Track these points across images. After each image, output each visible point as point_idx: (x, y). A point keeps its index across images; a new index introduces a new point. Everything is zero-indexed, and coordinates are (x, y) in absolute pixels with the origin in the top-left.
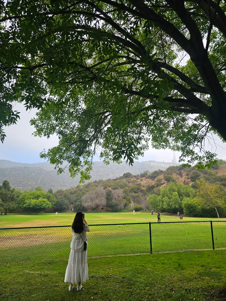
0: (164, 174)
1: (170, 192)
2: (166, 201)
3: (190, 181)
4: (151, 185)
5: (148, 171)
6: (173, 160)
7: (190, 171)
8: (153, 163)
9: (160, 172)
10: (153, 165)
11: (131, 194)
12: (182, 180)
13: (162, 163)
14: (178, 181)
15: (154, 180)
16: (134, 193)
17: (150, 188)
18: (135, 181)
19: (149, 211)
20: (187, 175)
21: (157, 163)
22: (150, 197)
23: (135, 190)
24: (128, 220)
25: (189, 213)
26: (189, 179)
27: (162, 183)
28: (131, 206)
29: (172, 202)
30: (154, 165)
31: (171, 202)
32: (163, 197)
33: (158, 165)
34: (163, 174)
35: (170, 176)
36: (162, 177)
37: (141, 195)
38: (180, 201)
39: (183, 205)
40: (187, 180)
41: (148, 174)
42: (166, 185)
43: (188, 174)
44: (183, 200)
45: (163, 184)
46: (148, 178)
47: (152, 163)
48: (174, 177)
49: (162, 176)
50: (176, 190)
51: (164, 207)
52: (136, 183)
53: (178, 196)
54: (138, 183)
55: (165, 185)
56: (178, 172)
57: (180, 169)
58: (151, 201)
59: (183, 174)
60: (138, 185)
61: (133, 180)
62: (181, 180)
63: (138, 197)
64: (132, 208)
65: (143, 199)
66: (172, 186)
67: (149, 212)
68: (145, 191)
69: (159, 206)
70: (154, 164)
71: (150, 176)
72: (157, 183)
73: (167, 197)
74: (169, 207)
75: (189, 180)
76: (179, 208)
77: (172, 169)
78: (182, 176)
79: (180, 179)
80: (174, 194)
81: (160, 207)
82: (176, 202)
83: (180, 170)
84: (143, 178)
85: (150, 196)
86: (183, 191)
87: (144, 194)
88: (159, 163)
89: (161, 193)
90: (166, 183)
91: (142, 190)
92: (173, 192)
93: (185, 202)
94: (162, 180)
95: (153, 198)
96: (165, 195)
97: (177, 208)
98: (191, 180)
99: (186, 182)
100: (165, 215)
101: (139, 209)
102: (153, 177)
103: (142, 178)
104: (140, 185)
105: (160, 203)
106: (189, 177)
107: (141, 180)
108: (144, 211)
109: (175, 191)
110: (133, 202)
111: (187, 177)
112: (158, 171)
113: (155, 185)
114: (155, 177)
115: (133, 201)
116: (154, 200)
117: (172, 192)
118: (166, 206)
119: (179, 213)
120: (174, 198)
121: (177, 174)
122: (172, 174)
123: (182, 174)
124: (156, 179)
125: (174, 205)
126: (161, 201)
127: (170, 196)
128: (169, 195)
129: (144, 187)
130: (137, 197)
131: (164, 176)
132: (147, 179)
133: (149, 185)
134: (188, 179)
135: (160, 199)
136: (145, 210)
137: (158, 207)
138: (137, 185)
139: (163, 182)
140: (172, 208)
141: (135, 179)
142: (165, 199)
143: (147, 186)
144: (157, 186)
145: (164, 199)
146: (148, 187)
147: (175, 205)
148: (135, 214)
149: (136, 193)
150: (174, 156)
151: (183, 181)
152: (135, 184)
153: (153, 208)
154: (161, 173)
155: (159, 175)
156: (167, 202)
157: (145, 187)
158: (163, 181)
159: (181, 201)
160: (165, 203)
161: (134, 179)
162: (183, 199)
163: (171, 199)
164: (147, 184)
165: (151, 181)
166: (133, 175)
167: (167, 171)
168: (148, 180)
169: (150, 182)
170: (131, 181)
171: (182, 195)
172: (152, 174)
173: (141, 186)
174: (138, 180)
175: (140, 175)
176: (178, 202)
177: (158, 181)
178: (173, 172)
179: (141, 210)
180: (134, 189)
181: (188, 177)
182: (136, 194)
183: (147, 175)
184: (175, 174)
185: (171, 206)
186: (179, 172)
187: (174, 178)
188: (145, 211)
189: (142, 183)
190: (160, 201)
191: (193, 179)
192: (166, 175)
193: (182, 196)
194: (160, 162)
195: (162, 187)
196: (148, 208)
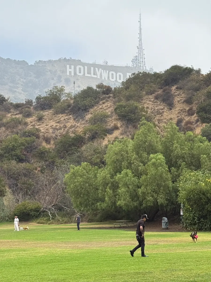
0: (117, 99)
1: (137, 153)
2: (126, 185)
3: (197, 121)
4: (72, 135)
5: (62, 90)
6: (135, 60)
7: (197, 89)
8: (73, 67)
9: (104, 93)
10: (73, 74)
11: (5, 166)
12: (171, 119)
13: (99, 66)
14: (159, 120)
15: (83, 118)
16: (14, 162)
17: (70, 146)
18: (20, 123)
19: (66, 219)
20: (188, 101)
21: (86, 67)
22: (74, 174)
23: (18, 152)
24: (8, 251)
25: (199, 220)
26: (192, 114)
27: (109, 127)
28: (6, 203)
29: (147, 185)
30: (75, 73)
31: (142, 188)
32: (116, 173)
33: (89, 73)
34: (111, 98)
35: (136, 104)
36: (110, 109)
37: (39, 169)
38: (170, 184)
39: (182, 194)
40: (187, 119)
41: (63, 98)
42: (122, 134)
43: (190, 98)
44: (182, 177)
45: (110, 131)
46: (62, 112)
47: (68, 66)
48: (148, 108)
49: (109, 104)
50: (160, 147)
51: (119, 203)
52: (20, 130)
53: (165, 165)
54: (30, 127)
55: (116, 133)
56: (160, 92)
57: (165, 81)
58: (77, 184)
59: (177, 99)
60: (30, 134)
61: (13, 120)
62: (169, 117)
63: (28, 174)
64: (8, 212)
65: (43, 178)
66: (145, 135)
67: (66, 223)
68: (53, 154)
69: (103, 200)
70: (75, 69)
71: (69, 106)
72: (94, 127)
73: (129, 171)
74: (135, 204)
75: (194, 118)
76: (167, 205)
77: (142, 83)
78: (171, 106)
79: (167, 115)
80: (153, 160)
81: (104, 205)
82: (159, 186)
83: (166, 85)
84: (47, 113)
85: (74, 168)
86: (182, 149)
87: (47, 163)
88: (92, 68)
89: (108, 158)
90: (121, 126)
91: (42, 153)
92: (149, 154)
93: (189, 185)
94: (110, 119)
95: (81, 176)
96: (125, 164)
97: (162, 205)
98: (199, 116)
99: (183, 124)
100: (120, 228)
101: (32, 213)
102: (79, 108)
103: (42, 112)
104: (35, 134)
105: (108, 190)
106: (195, 108)
107: (40, 119)
108: (49, 220)
109: (156, 152)
110: (13, 191)
111: (187, 109)
112: (95, 88)
113: (85, 134)
114: (86, 109)
115: (10, 188)
116: (86, 182)
117: (145, 155)
118: (124, 200)
119: (165, 219)
120: (153, 172)
121: (156, 98)
122: (139, 98)
123: (173, 99)
124: (88, 116)
125: (153, 196)
126: (109, 185)
127: (140, 168)
128: (136, 163)
129: (48, 141)
130: (25, 175)
131: (114, 103)
132: (61, 115)
133: (66, 136)
134: (190, 113)
135: (105, 178)
136: (54, 215)
137: (98, 204)
138: (25, 134)
139: (112, 125)
140: (144, 205)
141: (17, 116)
142: (123, 177)
143: (59, 137)
144: (93, 138)
145: (119, 179)
146: (61, 142)
147: (155, 195)
148: (20, 231)
149: (20, 160)
150: (141, 44)
151: (175, 121)
152: (17, 133)
153: (82, 209)
154: (104, 96)
155: (98, 103)
156: (130, 187)
157: (52, 142)
158: (111, 123)
159: (173, 182)
160: (122, 190)
161: (14, 117)
162: (179, 176)
163: (143, 177)
164: (58, 133)
165: (71, 122)
166: (11, 103)
167: (127, 88)
168: (62, 117)
169: (69, 125)
170: (4, 120)
171: (179, 163)
172: (75, 98)
173: (38, 137)
174: (29, 120)
175: (34, 101)
176: (164, 187)
177: (95, 121)
178: (144, 93)
179: (37, 217)
180: (13, 149)
181: (191, 109)
182: (21, 164)
183: (59, 101)
184: (152, 97)
185: (141, 199)
186: (164, 91)
187: (147, 112)
188: (53, 219)
189: (42, 128)
190: (105, 184)
191: (206, 113)
192: (123, 103)
193: (178, 167)
194: (95, 66)
195: (109, 141)
196: (60, 209)
